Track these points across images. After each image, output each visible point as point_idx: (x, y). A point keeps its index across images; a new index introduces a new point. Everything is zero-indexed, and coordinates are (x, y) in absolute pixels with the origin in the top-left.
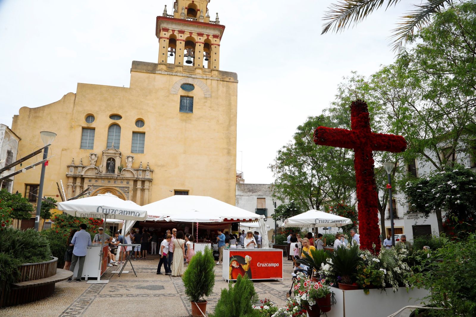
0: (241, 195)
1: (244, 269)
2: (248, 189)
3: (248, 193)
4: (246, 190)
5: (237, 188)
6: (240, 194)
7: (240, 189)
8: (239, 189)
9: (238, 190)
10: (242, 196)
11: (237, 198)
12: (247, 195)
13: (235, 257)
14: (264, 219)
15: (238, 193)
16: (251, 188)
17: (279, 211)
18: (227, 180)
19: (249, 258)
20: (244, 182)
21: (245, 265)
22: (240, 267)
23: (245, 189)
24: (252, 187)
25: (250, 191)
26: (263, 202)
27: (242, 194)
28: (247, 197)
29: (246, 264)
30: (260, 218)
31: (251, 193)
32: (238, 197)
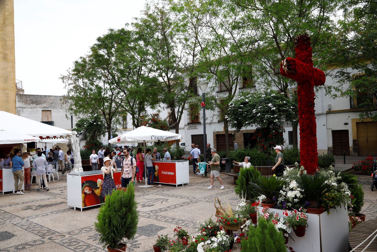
0: (22, 107)
1: (97, 194)
2: (31, 100)
3: (31, 105)
4: (28, 102)
5: (17, 99)
6: (21, 106)
7: (21, 100)
8: (20, 100)
9: (19, 101)
10: (24, 108)
11: (18, 110)
12: (30, 107)
13: (87, 182)
14: (76, 135)
15: (18, 105)
16: (35, 100)
17: (81, 125)
18: (5, 90)
19: (101, 182)
20: (24, 92)
21: (97, 190)
22: (93, 192)
23: (27, 101)
24: (36, 98)
25: (33, 103)
26: (48, 115)
27: (24, 106)
28: (30, 110)
29: (99, 188)
30: (72, 134)
31: (34, 105)
32: (19, 109)
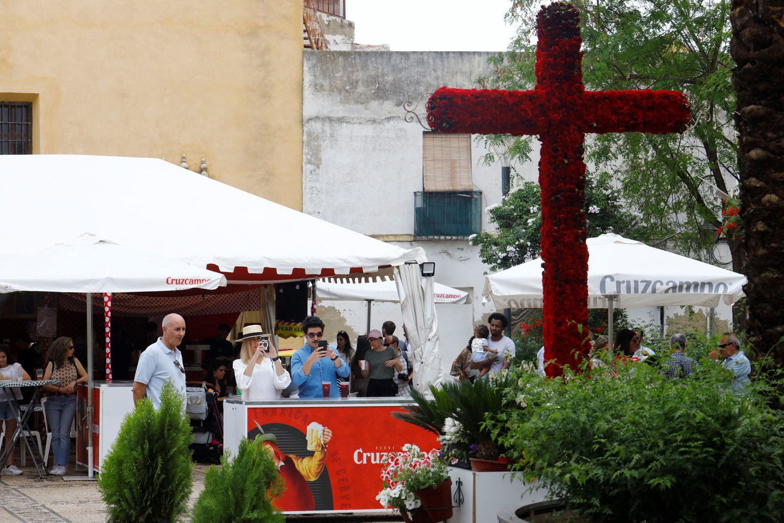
0: (330, 119)
1: (303, 473)
2: (374, 80)
3: (374, 104)
4: (361, 89)
5: (308, 78)
6: (325, 113)
7: (326, 83)
8: (320, 81)
9: (318, 88)
10: (340, 120)
11: (310, 134)
12: (367, 114)
13: (267, 429)
14: (422, 266)
15: (313, 105)
16: (390, 78)
18: (254, 32)
19: (321, 432)
21: (306, 460)
23: (354, 84)
24: (395, 69)
25: (381, 94)
26: (455, 156)
27: (339, 111)
28: (368, 130)
29: (311, 454)
30: (402, 263)
31: (388, 106)
32: (316, 127)
